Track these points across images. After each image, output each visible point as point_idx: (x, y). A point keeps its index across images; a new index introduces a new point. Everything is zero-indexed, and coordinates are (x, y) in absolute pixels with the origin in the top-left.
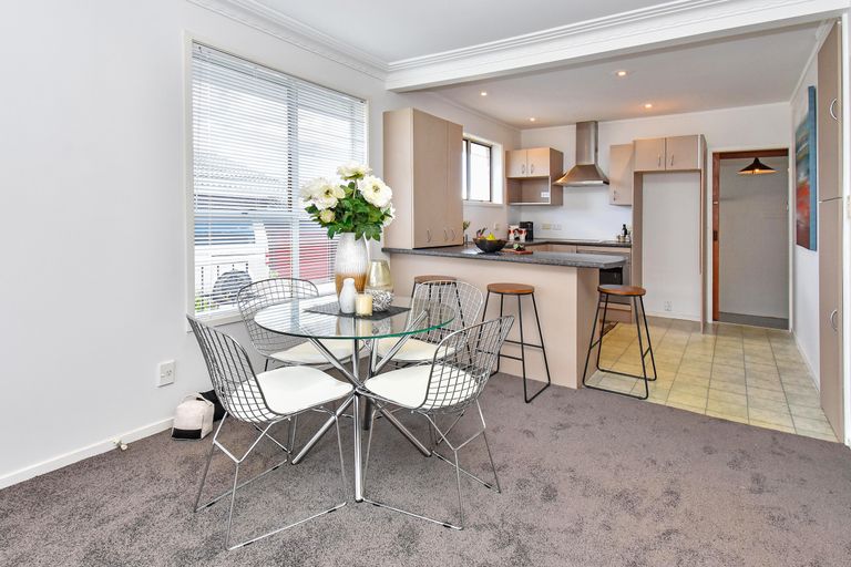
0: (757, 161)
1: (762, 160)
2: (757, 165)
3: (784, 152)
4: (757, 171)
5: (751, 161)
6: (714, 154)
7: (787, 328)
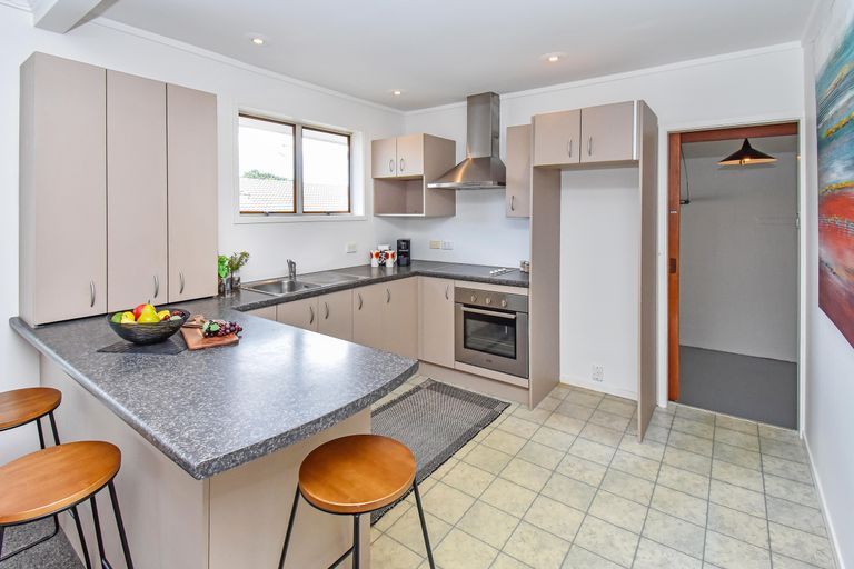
0: (746, 144)
1: (755, 144)
2: (746, 151)
3: (791, 128)
4: (747, 160)
5: (738, 145)
6: (671, 136)
7: (795, 426)
